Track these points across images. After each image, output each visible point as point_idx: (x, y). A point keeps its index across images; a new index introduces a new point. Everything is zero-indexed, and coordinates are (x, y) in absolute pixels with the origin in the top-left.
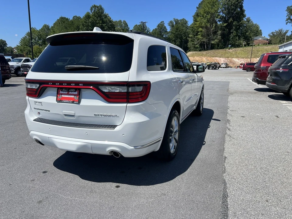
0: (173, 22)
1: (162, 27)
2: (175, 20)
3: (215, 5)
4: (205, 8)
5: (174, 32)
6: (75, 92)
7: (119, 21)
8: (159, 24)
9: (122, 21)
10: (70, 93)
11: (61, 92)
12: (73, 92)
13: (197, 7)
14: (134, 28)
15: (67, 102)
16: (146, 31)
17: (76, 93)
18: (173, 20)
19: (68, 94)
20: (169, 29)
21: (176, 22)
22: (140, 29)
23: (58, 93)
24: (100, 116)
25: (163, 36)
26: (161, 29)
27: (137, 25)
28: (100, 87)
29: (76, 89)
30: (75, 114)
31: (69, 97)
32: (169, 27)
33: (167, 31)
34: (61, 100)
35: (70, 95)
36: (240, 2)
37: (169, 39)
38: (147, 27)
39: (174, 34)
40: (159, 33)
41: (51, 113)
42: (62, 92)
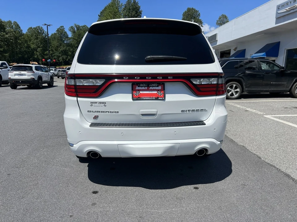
0: (74, 28)
1: (62, 32)
2: (76, 25)
3: (117, 15)
4: (107, 17)
5: (77, 39)
6: (158, 86)
7: (8, 22)
8: (59, 28)
9: (12, 22)
10: (151, 88)
11: (137, 88)
12: (154, 87)
13: (99, 15)
14: (28, 30)
15: (149, 99)
16: (44, 35)
17: (160, 88)
18: (73, 26)
19: (148, 90)
20: (70, 35)
21: (77, 28)
22: (36, 32)
23: (133, 89)
24: (188, 112)
25: (64, 42)
26: (62, 34)
27: (31, 28)
28: (192, 80)
29: (159, 84)
30: (157, 112)
31: (150, 92)
32: (71, 32)
33: (69, 36)
34: (139, 98)
35: (151, 90)
36: (139, 14)
37: (71, 45)
38: (44, 30)
39: (77, 40)
40: (59, 38)
41: (121, 115)
42: (140, 88)
